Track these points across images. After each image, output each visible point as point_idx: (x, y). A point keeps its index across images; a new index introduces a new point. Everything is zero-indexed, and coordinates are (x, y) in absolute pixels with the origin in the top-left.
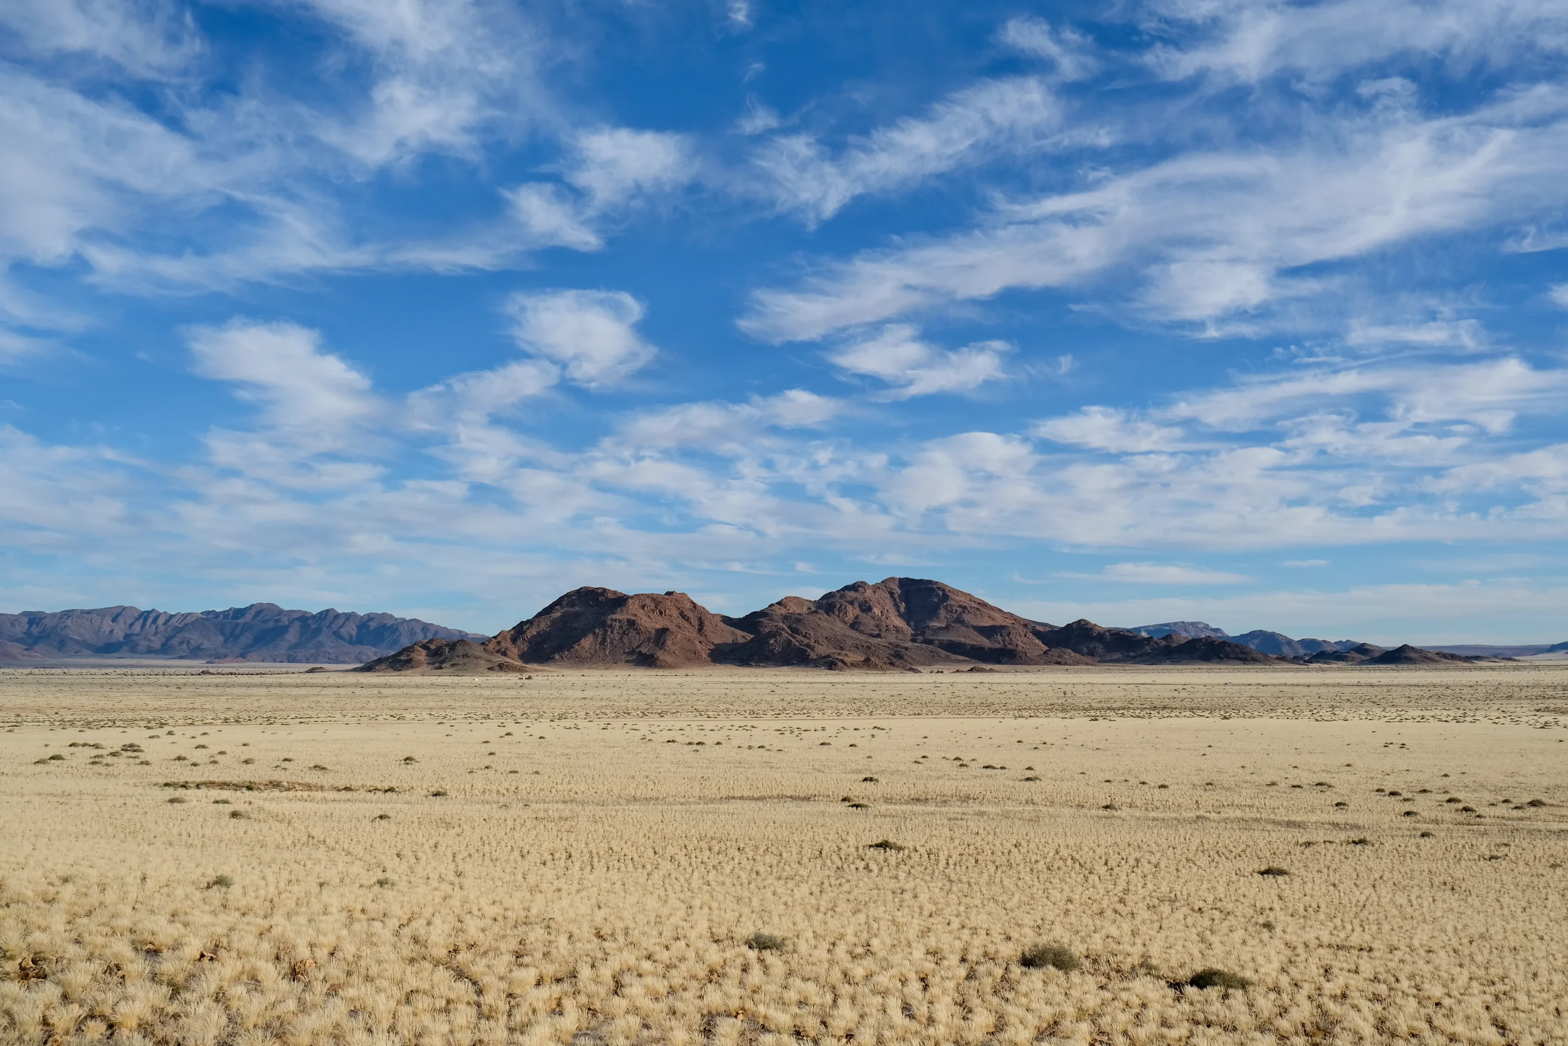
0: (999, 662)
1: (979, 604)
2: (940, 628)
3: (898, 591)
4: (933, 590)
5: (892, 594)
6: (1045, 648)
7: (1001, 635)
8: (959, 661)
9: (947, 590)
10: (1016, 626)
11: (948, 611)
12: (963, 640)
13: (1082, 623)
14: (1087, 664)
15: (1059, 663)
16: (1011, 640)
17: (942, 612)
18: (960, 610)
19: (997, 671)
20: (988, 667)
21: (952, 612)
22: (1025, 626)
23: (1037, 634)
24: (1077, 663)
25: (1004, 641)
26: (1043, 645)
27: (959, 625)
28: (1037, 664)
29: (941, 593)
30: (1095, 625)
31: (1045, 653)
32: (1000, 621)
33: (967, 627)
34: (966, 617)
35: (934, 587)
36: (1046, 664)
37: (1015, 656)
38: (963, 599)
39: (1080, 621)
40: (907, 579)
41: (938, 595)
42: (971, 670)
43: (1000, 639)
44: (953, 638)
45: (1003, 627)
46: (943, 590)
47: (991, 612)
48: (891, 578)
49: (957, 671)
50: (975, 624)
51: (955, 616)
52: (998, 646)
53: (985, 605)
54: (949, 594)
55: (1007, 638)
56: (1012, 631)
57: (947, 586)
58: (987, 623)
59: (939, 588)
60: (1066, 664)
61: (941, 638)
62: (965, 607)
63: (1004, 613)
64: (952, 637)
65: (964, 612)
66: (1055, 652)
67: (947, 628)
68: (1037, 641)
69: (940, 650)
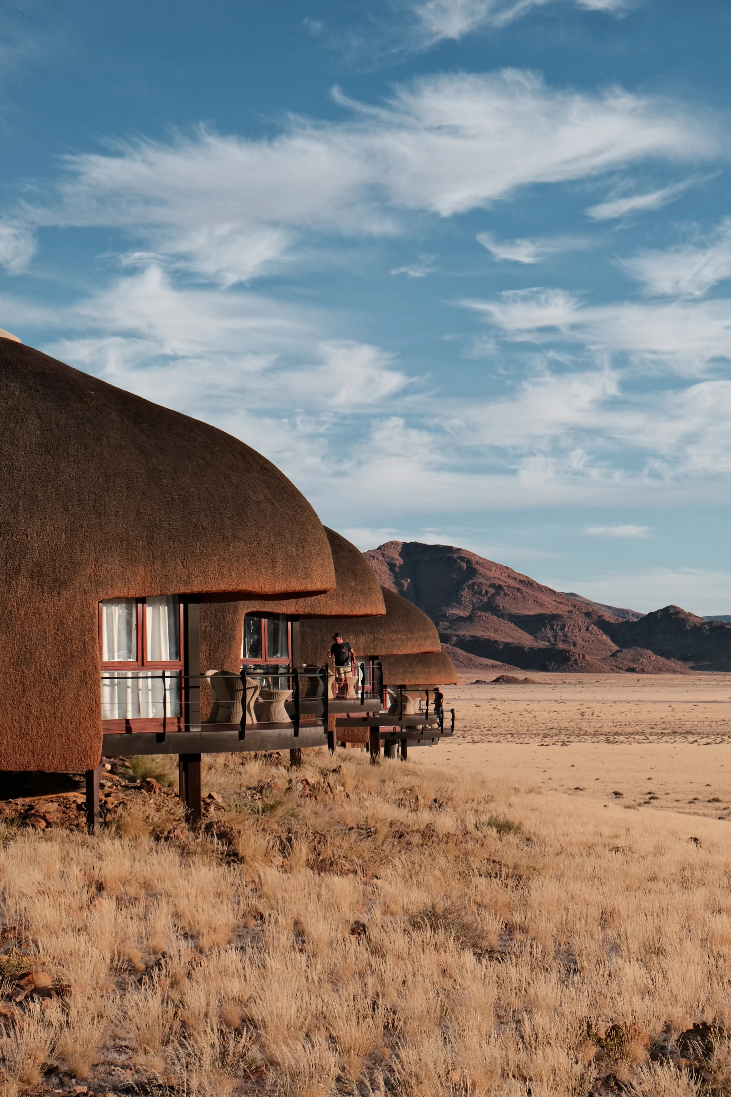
0: (544, 668)
1: (521, 582)
2: (460, 619)
3: (399, 561)
4: (455, 561)
5: (392, 566)
6: (615, 648)
7: (552, 628)
8: (486, 667)
9: (474, 562)
10: (574, 616)
11: (475, 593)
12: (493, 636)
13: (672, 611)
14: (674, 672)
15: (632, 670)
16: (565, 635)
17: (466, 594)
18: (492, 591)
19: (534, 682)
20: (521, 675)
21: (480, 593)
22: (588, 615)
23: (604, 625)
24: (659, 670)
25: (555, 637)
26: (612, 644)
27: (489, 614)
28: (599, 671)
29: (464, 565)
30: (690, 614)
31: (614, 655)
32: (551, 608)
33: (502, 616)
34: (501, 602)
35: (455, 556)
36: (613, 671)
37: (568, 659)
38: (498, 574)
39: (667, 609)
40: (415, 545)
41: (460, 568)
42: (497, 681)
43: (550, 634)
44: (479, 634)
45: (555, 617)
46: (469, 562)
47: (539, 595)
48: (392, 543)
49: (477, 682)
50: (514, 611)
51: (486, 600)
52: (543, 644)
53: (530, 583)
54: (478, 567)
55: (560, 633)
56: (569, 622)
57: (473, 555)
58: (533, 611)
59: (462, 559)
60: (643, 671)
61: (460, 633)
62: (500, 587)
63: (559, 595)
64: (479, 631)
65: (498, 594)
66: (628, 653)
67: (470, 619)
68: (605, 637)
69: (457, 650)
